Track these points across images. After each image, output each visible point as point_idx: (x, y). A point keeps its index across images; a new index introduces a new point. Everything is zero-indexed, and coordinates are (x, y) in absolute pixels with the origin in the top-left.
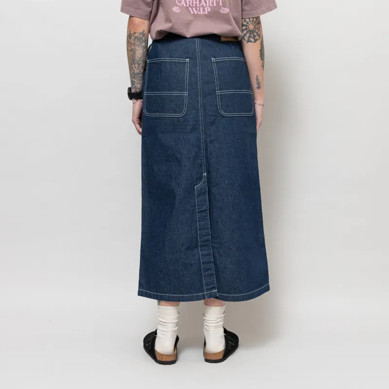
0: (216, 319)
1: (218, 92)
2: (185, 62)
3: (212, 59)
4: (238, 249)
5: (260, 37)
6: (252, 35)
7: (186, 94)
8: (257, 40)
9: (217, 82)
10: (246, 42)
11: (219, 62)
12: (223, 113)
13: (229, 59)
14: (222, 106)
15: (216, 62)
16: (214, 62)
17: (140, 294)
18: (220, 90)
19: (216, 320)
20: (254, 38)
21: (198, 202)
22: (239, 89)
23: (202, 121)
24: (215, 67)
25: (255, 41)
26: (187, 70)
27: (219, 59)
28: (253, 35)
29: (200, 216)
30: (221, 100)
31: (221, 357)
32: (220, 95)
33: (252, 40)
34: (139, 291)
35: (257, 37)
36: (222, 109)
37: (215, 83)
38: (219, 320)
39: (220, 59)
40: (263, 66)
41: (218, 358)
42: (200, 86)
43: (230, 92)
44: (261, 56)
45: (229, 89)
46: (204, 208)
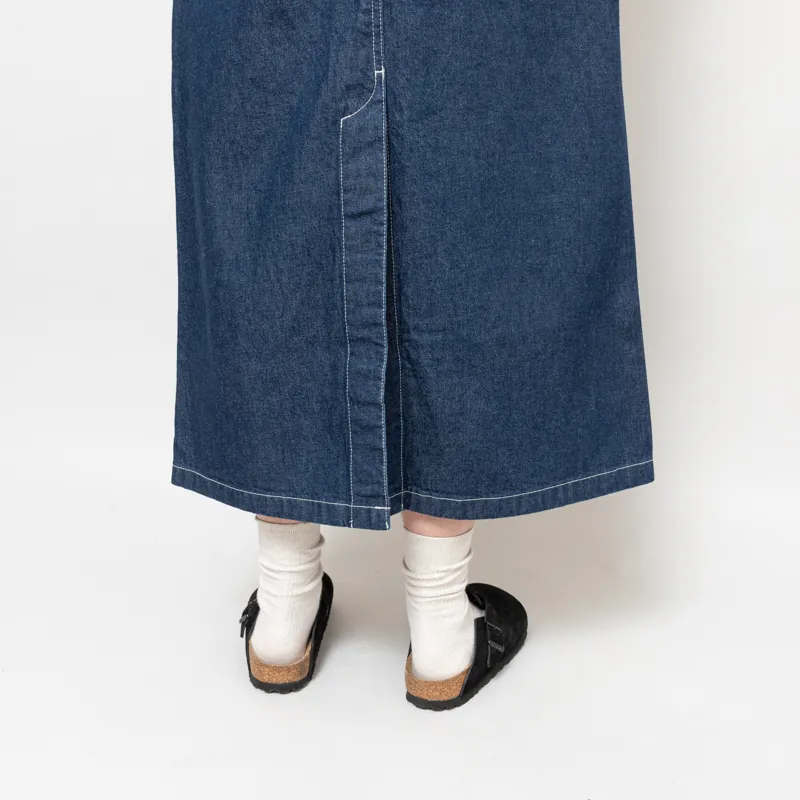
0: (440, 575)
4: (504, 345)
17: (179, 479)
19: (441, 579)
21: (346, 177)
29: (353, 229)
31: (455, 692)
34: (174, 470)
38: (451, 578)
41: (444, 698)
46: (368, 202)
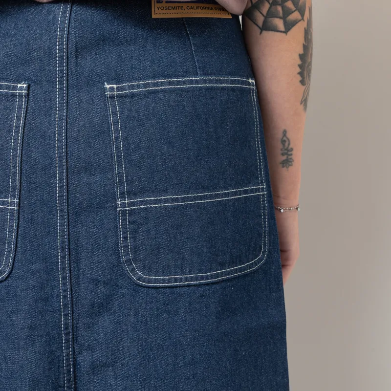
1: (122, 204)
2: (13, 95)
3: (108, 86)
5: (302, 15)
6: (279, 8)
7: (12, 204)
8: (294, 23)
9: (120, 169)
10: (259, 31)
11: (133, 95)
12: (138, 275)
13: (170, 83)
14: (135, 250)
15: (121, 97)
16: (112, 97)
18: (131, 194)
20: (284, 18)
22: (205, 188)
23: (65, 297)
24: (114, 114)
25: (289, 26)
26: (17, 121)
27: (133, 87)
28: (283, 8)
30: (135, 232)
32: (131, 213)
33: (279, 23)
35: (296, 15)
36: (135, 260)
37: (112, 169)
39: (138, 87)
40: (304, 102)
42: (61, 180)
43: (166, 201)
44: (301, 74)
45: (165, 191)
